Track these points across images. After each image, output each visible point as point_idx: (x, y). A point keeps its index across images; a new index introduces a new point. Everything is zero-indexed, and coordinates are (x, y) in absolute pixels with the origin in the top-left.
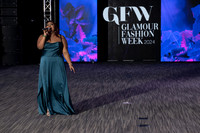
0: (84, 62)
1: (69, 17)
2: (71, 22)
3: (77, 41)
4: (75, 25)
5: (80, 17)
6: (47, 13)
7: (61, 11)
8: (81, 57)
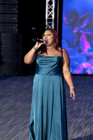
0: (87, 75)
1: (73, 25)
2: (75, 31)
3: (80, 51)
4: (79, 34)
5: (84, 25)
6: (50, 20)
7: (64, 19)
8: (85, 70)
